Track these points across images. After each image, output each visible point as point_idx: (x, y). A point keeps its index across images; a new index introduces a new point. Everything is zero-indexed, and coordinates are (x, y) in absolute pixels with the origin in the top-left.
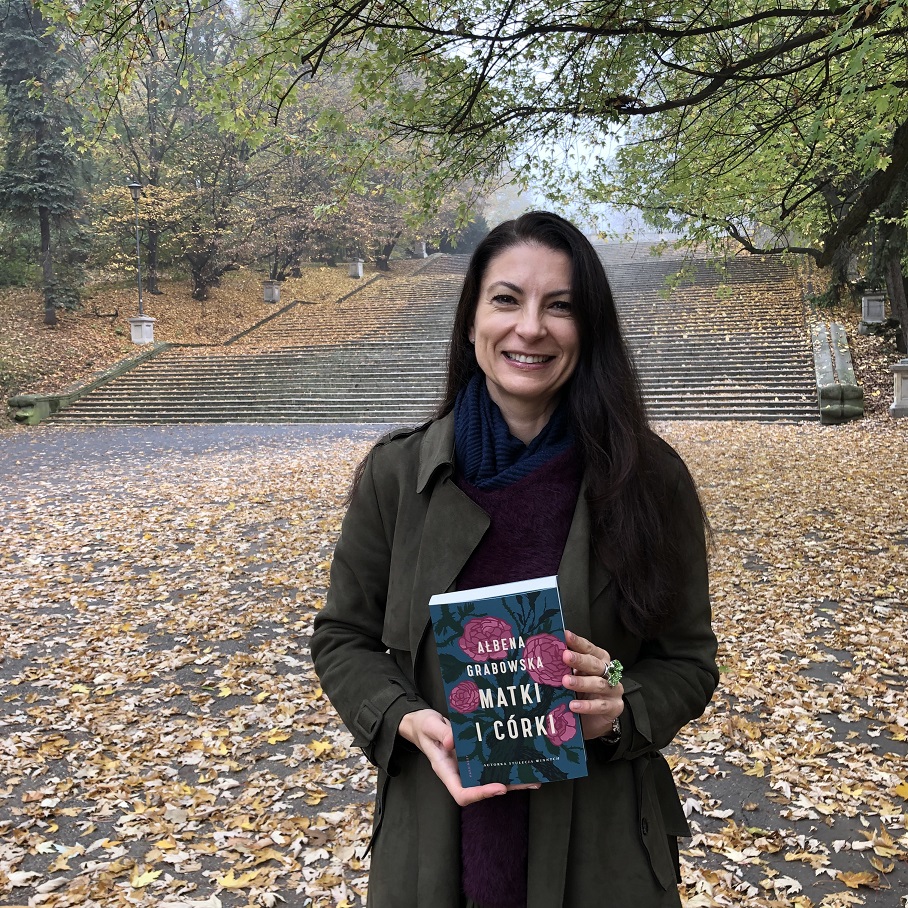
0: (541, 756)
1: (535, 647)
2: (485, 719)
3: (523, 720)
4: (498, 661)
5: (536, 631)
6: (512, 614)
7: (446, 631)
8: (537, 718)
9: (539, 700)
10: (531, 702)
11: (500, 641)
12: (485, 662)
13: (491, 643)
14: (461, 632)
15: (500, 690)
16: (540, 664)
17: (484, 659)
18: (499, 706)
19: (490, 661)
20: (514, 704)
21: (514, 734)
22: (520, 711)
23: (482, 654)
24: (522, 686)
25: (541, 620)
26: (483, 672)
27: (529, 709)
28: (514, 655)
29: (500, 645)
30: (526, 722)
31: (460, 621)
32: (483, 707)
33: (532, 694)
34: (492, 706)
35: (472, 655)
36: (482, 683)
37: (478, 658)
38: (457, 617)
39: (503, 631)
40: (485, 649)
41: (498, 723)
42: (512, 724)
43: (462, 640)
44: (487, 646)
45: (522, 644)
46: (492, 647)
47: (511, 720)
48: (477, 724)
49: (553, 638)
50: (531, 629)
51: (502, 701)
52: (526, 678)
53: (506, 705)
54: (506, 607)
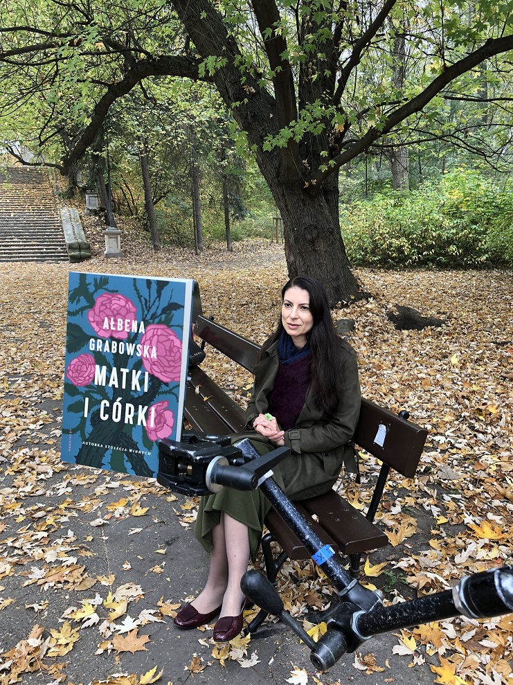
0: (135, 447)
1: (153, 336)
2: (95, 395)
3: (128, 405)
4: (118, 341)
5: (157, 320)
6: (140, 297)
7: (79, 300)
8: (140, 407)
9: (146, 390)
10: (139, 389)
11: (124, 321)
12: (107, 339)
13: (116, 321)
14: (92, 304)
15: (114, 370)
16: (154, 355)
17: (107, 335)
18: (110, 385)
19: (112, 338)
20: (124, 387)
21: (116, 417)
22: (126, 395)
23: (106, 330)
24: (134, 371)
25: (164, 311)
26: (103, 348)
27: (136, 396)
28: (133, 338)
29: (124, 325)
30: (130, 408)
31: (93, 294)
32: (96, 383)
33: (141, 382)
34: (104, 384)
35: (97, 329)
36: (100, 358)
37: (101, 334)
38: (91, 288)
39: (128, 311)
40: (110, 326)
41: (105, 403)
42: (117, 406)
43: (91, 313)
44: (112, 323)
45: (142, 330)
46: (115, 325)
47: (117, 403)
48: (87, 399)
49: (171, 333)
50: (154, 316)
51: (114, 382)
52: (139, 365)
53: (117, 386)
54: (136, 289)
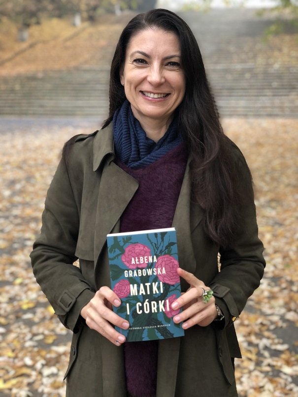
0: (160, 323)
1: (162, 262)
2: (132, 301)
3: (152, 303)
4: (142, 269)
5: (163, 253)
6: (152, 243)
7: (115, 251)
8: (160, 302)
9: (162, 292)
10: (158, 292)
11: (144, 258)
12: (135, 269)
13: (139, 259)
14: (123, 252)
15: (142, 285)
16: (164, 272)
17: (135, 267)
18: (140, 294)
19: (138, 268)
20: (149, 293)
21: (147, 310)
22: (151, 297)
23: (133, 264)
24: (153, 283)
25: (166, 248)
26: (133, 275)
27: (156, 296)
28: (151, 266)
29: (144, 260)
30: (154, 304)
31: (123, 246)
32: (132, 295)
33: (159, 288)
34: (137, 294)
35: (128, 265)
36: (132, 281)
37: (131, 267)
38: (122, 244)
39: (146, 252)
40: (135, 262)
41: (139, 304)
42: (146, 305)
43: (123, 257)
44: (137, 260)
45: (155, 260)
46: (139, 261)
47: (146, 303)
48: (128, 305)
49: (172, 258)
50: (161, 252)
51: (142, 292)
52: (156, 279)
53: (144, 294)
54: (149, 239)
